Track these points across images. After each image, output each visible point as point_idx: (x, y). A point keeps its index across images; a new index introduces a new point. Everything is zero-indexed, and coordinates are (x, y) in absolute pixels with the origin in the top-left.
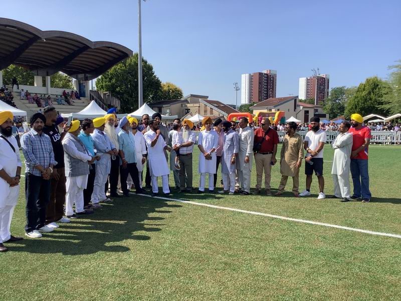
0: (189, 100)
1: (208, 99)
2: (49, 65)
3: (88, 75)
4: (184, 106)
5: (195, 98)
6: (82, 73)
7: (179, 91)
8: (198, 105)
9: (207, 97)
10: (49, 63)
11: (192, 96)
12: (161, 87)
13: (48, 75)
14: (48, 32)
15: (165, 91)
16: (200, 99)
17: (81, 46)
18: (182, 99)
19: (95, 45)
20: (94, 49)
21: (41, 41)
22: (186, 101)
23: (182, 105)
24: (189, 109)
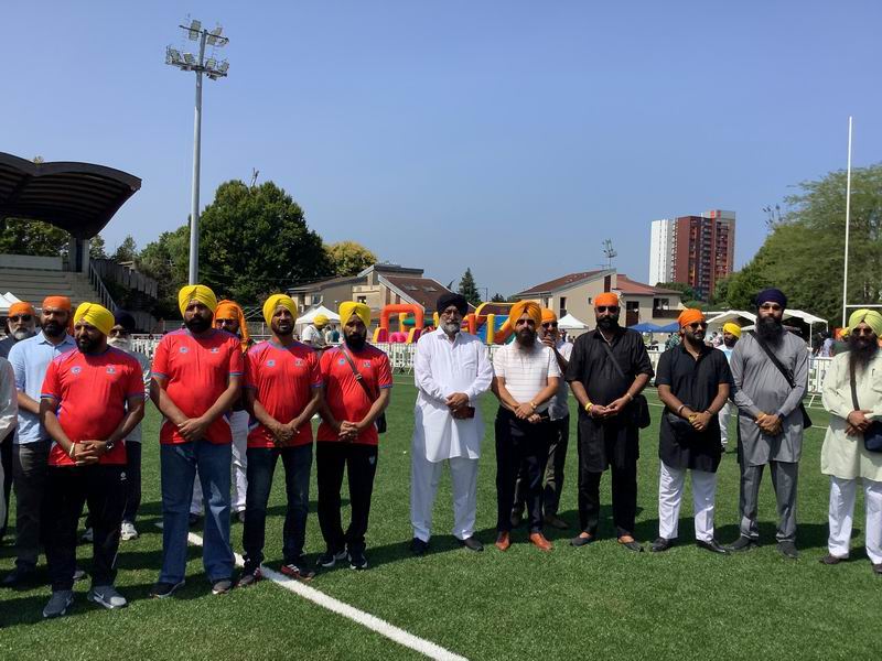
7: (366, 259)
9: (422, 271)
24: (364, 298)
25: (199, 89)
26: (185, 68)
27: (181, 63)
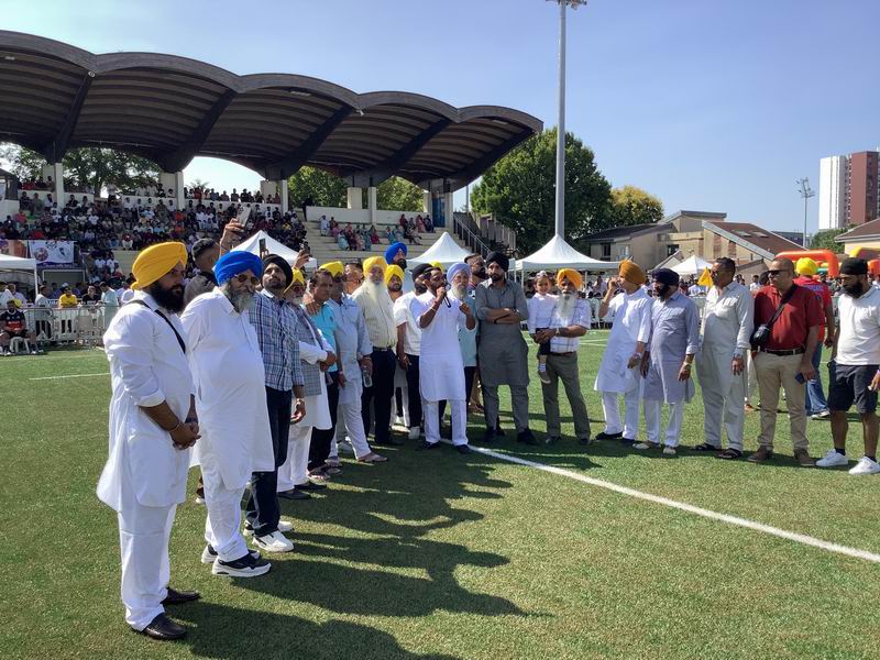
0: (677, 224)
1: (726, 220)
2: (374, 163)
3: (451, 181)
4: (663, 238)
5: (691, 218)
6: (439, 177)
7: (653, 204)
8: (698, 235)
9: (724, 215)
10: (373, 160)
11: (685, 214)
12: (611, 197)
13: (371, 185)
14: (370, 96)
15: (621, 206)
16: (704, 222)
17: (435, 119)
18: (660, 223)
19: (461, 115)
20: (461, 124)
21: (355, 115)
22: (670, 227)
23: (659, 235)
24: (677, 246)
25: (564, 18)
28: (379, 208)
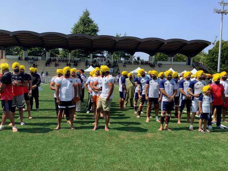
2: (173, 52)
6: (190, 54)
13: (172, 56)
14: (168, 40)
17: (184, 43)
20: (189, 44)
21: (165, 44)
25: (222, 18)
26: (219, 13)
27: (218, 12)
28: (174, 61)
